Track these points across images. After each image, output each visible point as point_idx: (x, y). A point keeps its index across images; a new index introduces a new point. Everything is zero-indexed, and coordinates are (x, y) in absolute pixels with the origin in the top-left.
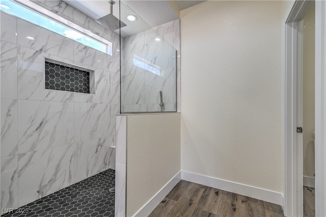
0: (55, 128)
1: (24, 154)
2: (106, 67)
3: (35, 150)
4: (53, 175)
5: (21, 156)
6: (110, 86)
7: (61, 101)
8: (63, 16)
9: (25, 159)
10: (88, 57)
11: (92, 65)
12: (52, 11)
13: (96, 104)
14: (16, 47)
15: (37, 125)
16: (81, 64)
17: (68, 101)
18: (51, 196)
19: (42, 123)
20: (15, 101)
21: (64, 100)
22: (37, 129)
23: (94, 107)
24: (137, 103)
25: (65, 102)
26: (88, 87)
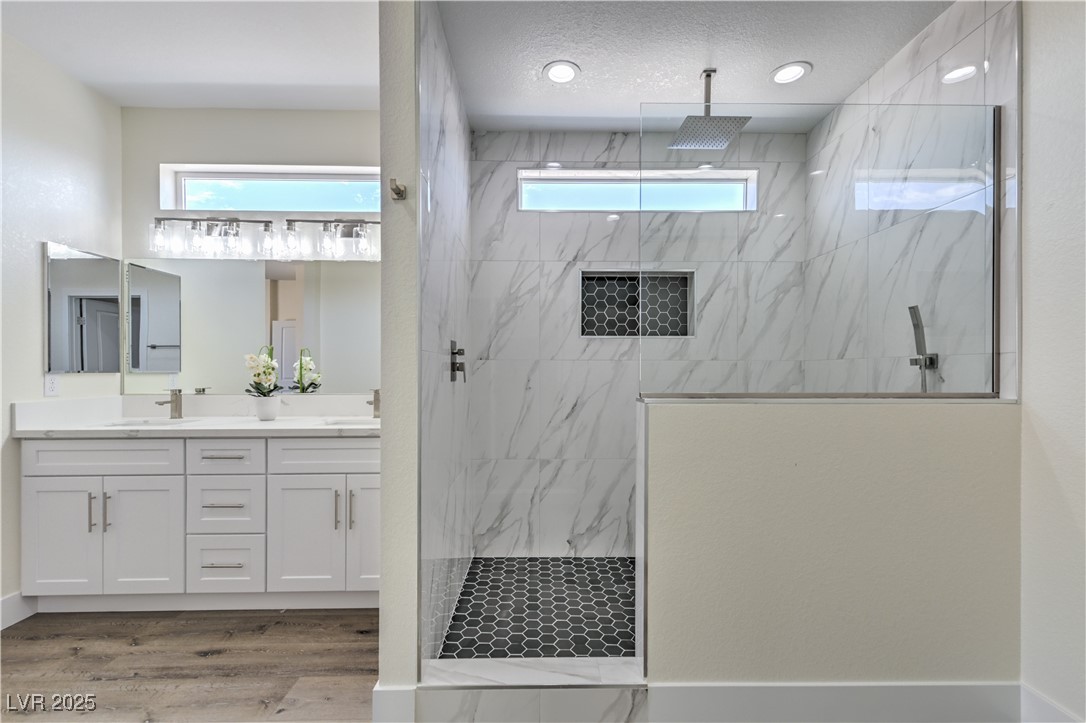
0: (598, 417)
1: (548, 462)
2: (733, 251)
3: (565, 457)
4: (595, 520)
5: (545, 463)
6: (748, 307)
7: (611, 360)
8: (619, 167)
9: (549, 471)
10: (677, 238)
11: (687, 259)
12: (596, 167)
13: (698, 363)
14: (539, 266)
15: (569, 410)
16: (657, 264)
17: (625, 358)
18: (589, 561)
19: (575, 405)
20: (537, 362)
21: (616, 358)
22: (567, 418)
23: (691, 372)
24: (842, 356)
25: (619, 360)
26: (684, 318)
